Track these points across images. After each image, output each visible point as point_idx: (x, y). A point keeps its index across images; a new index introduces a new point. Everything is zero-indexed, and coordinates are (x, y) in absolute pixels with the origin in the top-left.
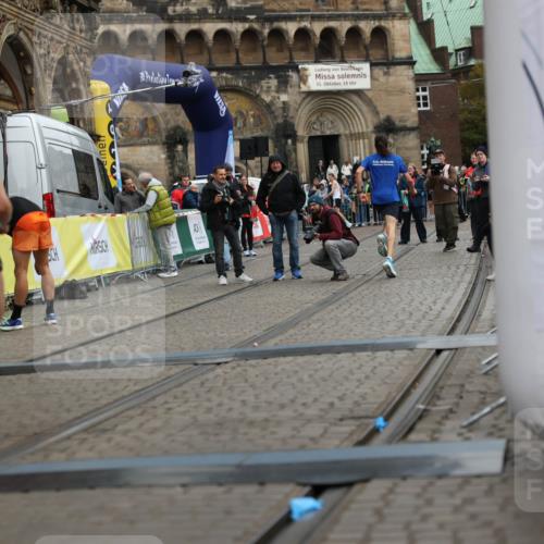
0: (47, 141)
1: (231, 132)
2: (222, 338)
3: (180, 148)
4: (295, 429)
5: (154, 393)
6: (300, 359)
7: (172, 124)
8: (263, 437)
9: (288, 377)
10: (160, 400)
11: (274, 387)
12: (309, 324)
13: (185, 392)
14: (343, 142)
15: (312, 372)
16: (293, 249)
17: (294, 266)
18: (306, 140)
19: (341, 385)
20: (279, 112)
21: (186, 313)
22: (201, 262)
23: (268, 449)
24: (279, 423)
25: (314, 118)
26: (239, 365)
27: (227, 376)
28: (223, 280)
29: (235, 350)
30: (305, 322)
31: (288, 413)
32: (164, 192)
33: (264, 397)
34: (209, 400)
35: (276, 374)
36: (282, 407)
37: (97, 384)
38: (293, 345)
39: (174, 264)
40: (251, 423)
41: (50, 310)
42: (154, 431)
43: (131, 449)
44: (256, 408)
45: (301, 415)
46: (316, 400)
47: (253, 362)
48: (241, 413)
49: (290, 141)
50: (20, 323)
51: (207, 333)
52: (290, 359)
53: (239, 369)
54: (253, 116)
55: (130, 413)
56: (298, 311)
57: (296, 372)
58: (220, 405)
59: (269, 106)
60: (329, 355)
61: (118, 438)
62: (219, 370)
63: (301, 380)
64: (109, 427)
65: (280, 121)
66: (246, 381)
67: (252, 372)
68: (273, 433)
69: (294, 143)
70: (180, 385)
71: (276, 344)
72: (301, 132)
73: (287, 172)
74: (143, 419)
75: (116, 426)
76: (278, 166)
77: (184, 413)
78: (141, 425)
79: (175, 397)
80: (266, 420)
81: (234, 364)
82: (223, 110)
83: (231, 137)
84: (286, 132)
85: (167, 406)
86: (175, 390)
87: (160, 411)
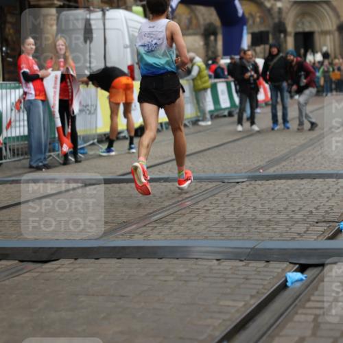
0: (130, 29)
1: (245, 28)
2: (240, 166)
3: (212, 38)
4: (287, 227)
5: (198, 200)
6: (290, 182)
7: (208, 21)
8: (268, 231)
9: (283, 193)
10: (201, 204)
11: (274, 199)
12: (295, 159)
13: (217, 200)
14: (317, 37)
15: (298, 190)
16: (285, 109)
17: (285, 120)
18: (293, 35)
19: (316, 200)
20: (276, 15)
21: (216, 149)
22: (225, 116)
23: (271, 239)
24: (278, 223)
25: (298, 20)
26: (251, 184)
27: (244, 190)
28: (240, 128)
29: (249, 174)
30: (293, 158)
31: (283, 216)
32: (203, 66)
33: (267, 205)
34: (232, 205)
35: (275, 190)
36: (279, 212)
37: (162, 193)
38: (285, 172)
39: (208, 116)
40: (260, 222)
41: (131, 143)
42: (198, 224)
43: (184, 235)
44: (263, 212)
45: (292, 218)
46: (300, 209)
47: (260, 182)
48: (253, 215)
49: (282, 35)
50: (112, 151)
51: (230, 162)
52: (283, 181)
53: (251, 187)
54: (260, 17)
55: (183, 211)
56: (288, 150)
57: (288, 190)
58: (239, 209)
59: (269, 10)
60: (309, 180)
61: (176, 227)
62: (238, 187)
63: (291, 196)
64: (170, 220)
65: (276, 20)
66: (256, 194)
67: (259, 189)
68: (274, 229)
69: (285, 36)
70: (214, 195)
71: (274, 171)
72: (290, 29)
73: (281, 55)
74: (191, 216)
75: (175, 219)
76: (275, 51)
77: (217, 213)
78: (190, 220)
79: (211, 203)
80: (269, 220)
81: (248, 183)
82: (240, 12)
83: (245, 31)
84: (280, 28)
85: (206, 208)
86: (211, 198)
87: (202, 211)
